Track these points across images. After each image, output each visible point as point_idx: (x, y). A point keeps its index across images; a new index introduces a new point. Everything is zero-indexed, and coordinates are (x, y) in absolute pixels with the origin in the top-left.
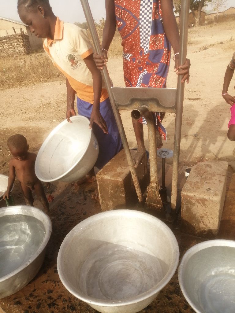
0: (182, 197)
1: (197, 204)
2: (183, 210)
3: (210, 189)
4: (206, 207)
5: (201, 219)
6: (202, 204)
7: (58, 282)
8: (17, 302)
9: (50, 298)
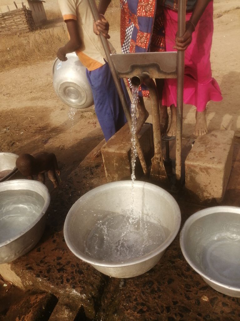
0: (186, 167)
1: (201, 173)
2: (187, 180)
3: (214, 158)
4: (210, 176)
5: (205, 188)
6: (206, 173)
7: (66, 250)
8: (29, 267)
9: (59, 264)
